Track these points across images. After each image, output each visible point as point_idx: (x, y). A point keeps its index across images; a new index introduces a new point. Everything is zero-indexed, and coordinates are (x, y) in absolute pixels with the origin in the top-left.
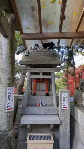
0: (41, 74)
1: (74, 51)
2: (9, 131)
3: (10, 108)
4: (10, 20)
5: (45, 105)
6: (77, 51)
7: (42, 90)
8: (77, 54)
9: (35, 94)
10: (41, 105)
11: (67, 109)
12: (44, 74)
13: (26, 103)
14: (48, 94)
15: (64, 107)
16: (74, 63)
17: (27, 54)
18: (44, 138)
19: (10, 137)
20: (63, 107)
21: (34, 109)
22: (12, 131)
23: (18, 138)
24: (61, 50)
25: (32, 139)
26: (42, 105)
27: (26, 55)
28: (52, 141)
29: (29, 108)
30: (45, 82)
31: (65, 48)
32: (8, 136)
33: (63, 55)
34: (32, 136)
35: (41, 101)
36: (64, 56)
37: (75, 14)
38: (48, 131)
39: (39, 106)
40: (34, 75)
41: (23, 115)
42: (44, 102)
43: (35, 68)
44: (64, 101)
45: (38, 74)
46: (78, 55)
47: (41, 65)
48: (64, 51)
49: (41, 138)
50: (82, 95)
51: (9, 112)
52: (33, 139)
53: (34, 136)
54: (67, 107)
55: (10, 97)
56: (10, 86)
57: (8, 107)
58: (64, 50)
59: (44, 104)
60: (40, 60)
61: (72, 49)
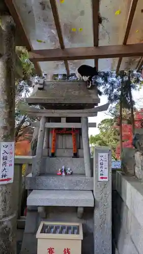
0: (63, 120)
1: (133, 80)
2: (5, 216)
3: (6, 178)
4: (4, 26)
5: (72, 174)
6: (137, 81)
7: (66, 148)
8: (138, 86)
9: (53, 155)
10: (64, 174)
11: (107, 180)
12: (69, 120)
13: (38, 170)
14: (76, 155)
15: (102, 178)
16: (133, 103)
17: (42, 86)
18: (68, 230)
19: (6, 227)
20: (100, 176)
21: (51, 181)
22: (11, 217)
23: (24, 229)
24: (110, 79)
25: (46, 231)
26: (66, 174)
27: (39, 89)
28: (80, 236)
29: (43, 178)
30: (71, 134)
31: (116, 77)
32: (3, 226)
33: (113, 89)
34: (48, 226)
35: (63, 167)
36: (115, 90)
37: (117, 12)
38: (75, 219)
39: (61, 175)
40: (52, 122)
41: (32, 190)
42: (69, 169)
43: (53, 111)
44: (102, 167)
45: (58, 120)
46: (141, 88)
47: (63, 105)
48: (114, 82)
49: (62, 230)
50: (134, 156)
51: (5, 185)
52: (48, 232)
53: (52, 227)
54: (106, 178)
55: (6, 159)
56: (6, 141)
57: (2, 177)
58: (115, 79)
59: (68, 172)
60: (62, 97)
61: (129, 78)
